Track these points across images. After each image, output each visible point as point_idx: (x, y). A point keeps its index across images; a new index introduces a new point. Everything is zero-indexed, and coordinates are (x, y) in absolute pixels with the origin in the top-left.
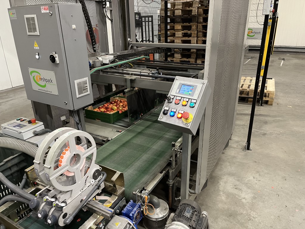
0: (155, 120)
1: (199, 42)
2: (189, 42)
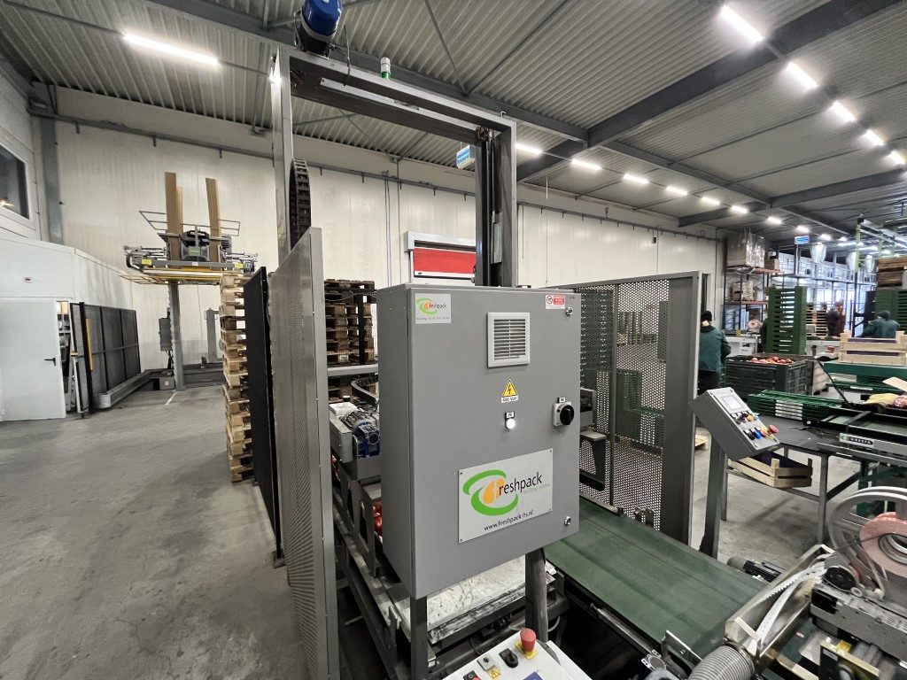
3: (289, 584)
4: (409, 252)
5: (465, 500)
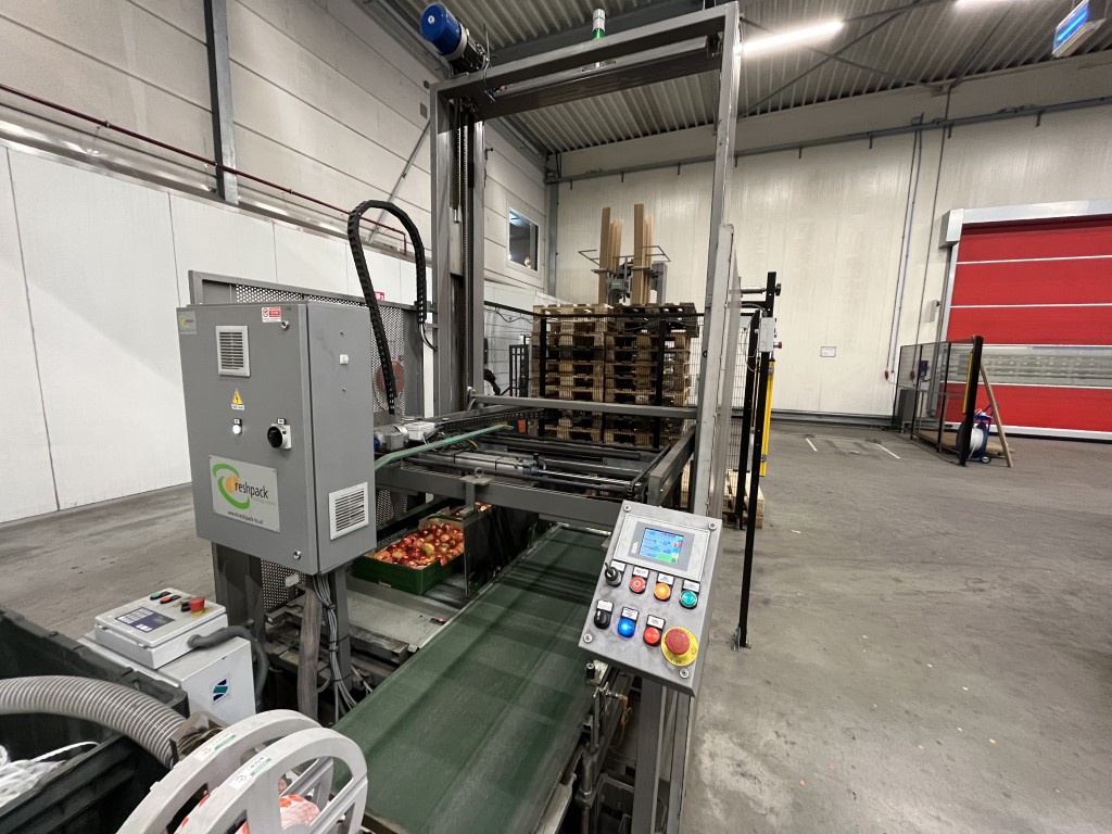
0: (531, 581)
1: (607, 398)
2: (588, 397)
4: (949, 247)
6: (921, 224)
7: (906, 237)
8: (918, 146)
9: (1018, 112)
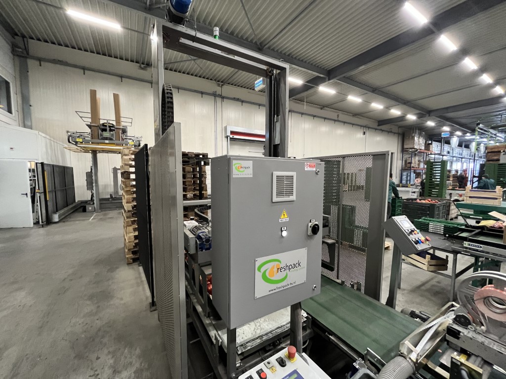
3: (159, 320)
4: (227, 137)
5: (258, 275)
6: (219, 129)
7: (216, 131)
8: (215, 101)
9: (238, 100)
